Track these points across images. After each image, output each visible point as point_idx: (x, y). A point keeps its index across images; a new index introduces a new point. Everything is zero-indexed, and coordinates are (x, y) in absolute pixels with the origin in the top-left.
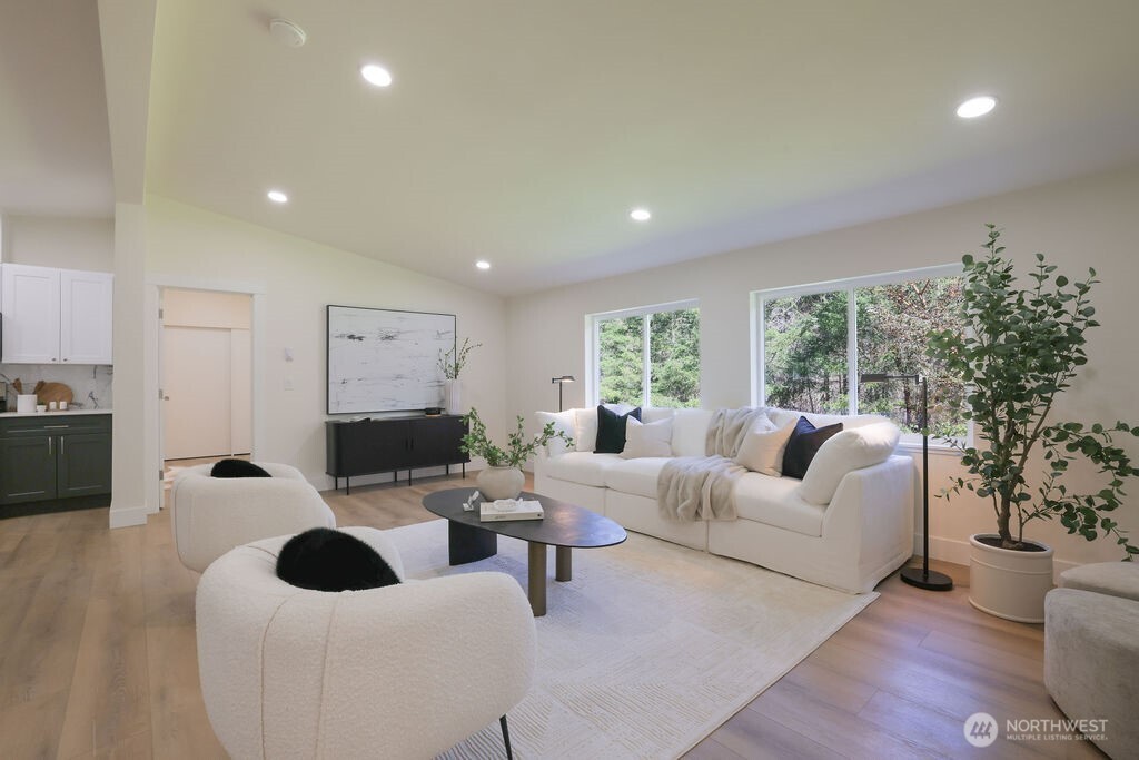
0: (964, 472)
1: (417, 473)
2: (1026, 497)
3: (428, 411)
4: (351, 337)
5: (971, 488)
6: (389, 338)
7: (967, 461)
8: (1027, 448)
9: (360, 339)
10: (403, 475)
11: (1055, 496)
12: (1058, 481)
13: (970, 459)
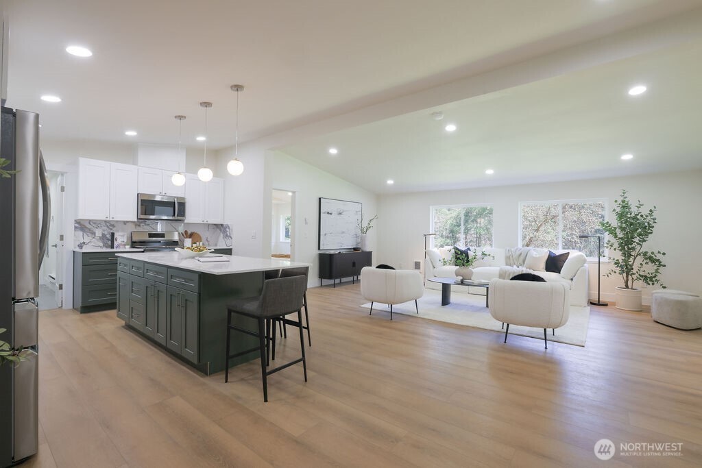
0: (614, 267)
1: (344, 280)
2: (634, 274)
3: (355, 249)
4: (328, 213)
5: (615, 272)
6: (340, 214)
7: (616, 263)
8: (635, 259)
9: (331, 214)
10: (337, 281)
11: (642, 273)
12: (642, 269)
13: (617, 263)
